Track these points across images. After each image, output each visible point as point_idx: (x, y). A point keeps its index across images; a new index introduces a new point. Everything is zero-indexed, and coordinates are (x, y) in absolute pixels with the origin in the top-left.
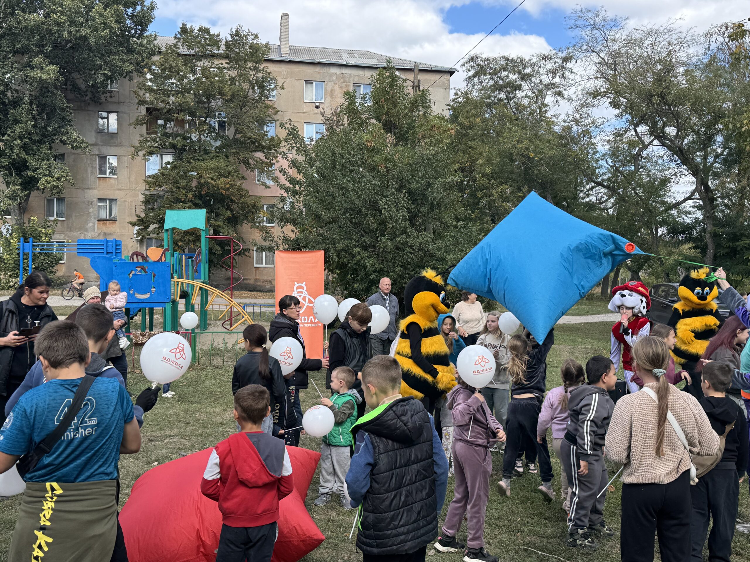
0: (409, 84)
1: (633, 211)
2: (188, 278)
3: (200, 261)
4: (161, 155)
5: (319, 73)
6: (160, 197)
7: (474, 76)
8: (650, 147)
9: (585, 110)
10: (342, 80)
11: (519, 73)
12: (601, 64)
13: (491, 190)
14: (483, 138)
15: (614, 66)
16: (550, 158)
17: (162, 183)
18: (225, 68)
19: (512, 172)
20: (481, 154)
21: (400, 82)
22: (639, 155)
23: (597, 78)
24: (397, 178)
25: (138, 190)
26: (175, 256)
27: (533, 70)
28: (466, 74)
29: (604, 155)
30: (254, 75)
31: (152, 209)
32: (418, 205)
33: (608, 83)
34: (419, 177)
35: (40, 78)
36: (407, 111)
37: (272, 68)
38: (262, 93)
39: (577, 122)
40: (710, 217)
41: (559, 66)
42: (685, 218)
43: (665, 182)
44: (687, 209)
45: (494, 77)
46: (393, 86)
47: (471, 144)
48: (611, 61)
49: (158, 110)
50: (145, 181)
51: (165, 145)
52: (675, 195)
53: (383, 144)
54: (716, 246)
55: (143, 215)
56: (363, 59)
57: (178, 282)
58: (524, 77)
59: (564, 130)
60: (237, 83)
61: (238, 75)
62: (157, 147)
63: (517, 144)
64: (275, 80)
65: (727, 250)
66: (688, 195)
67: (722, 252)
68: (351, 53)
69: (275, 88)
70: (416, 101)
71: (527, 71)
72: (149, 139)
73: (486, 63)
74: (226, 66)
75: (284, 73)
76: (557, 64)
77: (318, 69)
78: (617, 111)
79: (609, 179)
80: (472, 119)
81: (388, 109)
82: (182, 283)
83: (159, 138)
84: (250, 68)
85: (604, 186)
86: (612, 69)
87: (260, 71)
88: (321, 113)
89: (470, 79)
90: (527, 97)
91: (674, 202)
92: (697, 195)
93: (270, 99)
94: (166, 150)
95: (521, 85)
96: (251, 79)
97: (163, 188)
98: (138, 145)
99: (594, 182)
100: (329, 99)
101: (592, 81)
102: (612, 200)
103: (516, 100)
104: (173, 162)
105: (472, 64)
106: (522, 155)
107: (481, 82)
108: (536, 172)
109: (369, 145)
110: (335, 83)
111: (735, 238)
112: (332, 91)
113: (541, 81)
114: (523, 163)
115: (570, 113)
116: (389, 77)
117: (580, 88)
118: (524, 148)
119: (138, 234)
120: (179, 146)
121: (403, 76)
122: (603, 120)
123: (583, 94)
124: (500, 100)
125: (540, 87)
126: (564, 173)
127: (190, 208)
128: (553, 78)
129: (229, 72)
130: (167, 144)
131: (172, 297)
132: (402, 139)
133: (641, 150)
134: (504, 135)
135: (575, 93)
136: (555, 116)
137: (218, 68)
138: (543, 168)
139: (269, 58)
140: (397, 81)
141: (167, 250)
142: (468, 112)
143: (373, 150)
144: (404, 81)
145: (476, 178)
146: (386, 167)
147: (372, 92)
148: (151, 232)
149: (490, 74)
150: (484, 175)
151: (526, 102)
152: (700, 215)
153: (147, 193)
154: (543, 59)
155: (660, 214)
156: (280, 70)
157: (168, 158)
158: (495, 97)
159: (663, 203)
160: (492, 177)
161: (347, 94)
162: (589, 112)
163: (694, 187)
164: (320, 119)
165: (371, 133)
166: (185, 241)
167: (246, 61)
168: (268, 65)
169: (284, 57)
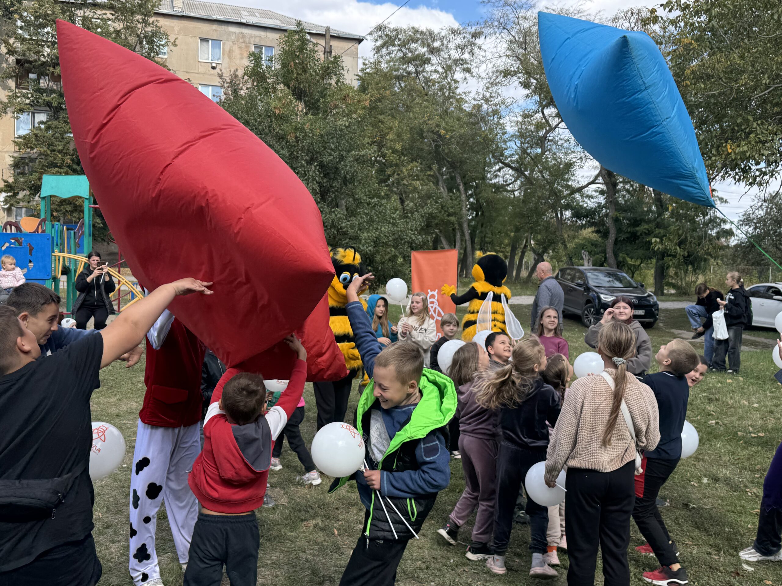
0: (320, 49)
1: (539, 194)
2: (70, 252)
3: (83, 233)
4: (33, 114)
5: (216, 30)
6: (32, 160)
7: (382, 46)
8: (557, 129)
9: (495, 88)
10: (241, 40)
11: (429, 46)
12: (511, 42)
13: (401, 168)
14: (394, 112)
15: (524, 44)
16: (461, 137)
17: (34, 144)
18: (109, 20)
19: (422, 150)
20: (391, 128)
21: (310, 46)
22: (545, 137)
23: (508, 56)
24: (308, 150)
25: (6, 152)
26: (56, 227)
27: (443, 44)
28: (374, 43)
29: (512, 136)
30: (143, 28)
31: (23, 174)
32: (330, 179)
33: (519, 62)
34: (332, 149)
36: (318, 78)
37: (163, 22)
38: (151, 49)
39: (487, 101)
40: (612, 201)
41: (469, 41)
42: (589, 202)
43: (569, 166)
44: (590, 193)
45: (403, 49)
46: (303, 49)
47: (381, 117)
48: (521, 40)
49: (30, 62)
50: (14, 142)
51: (38, 102)
52: (580, 179)
53: (293, 112)
54: (617, 231)
55: (11, 180)
56: (264, 19)
57: (59, 257)
58: (433, 51)
59: (474, 108)
60: (123, 36)
61: (124, 28)
62: (29, 104)
63: (428, 120)
64: (167, 35)
65: (627, 235)
66: (592, 179)
67: (622, 237)
68: (251, 12)
69: (167, 44)
70: (328, 68)
71: (437, 44)
72: (19, 95)
73: (394, 33)
74: (111, 17)
75: (176, 28)
76: (466, 40)
77: (215, 27)
78: (527, 92)
79: (517, 161)
80: (381, 92)
81: (298, 74)
82: (64, 258)
83: (31, 93)
84: (138, 21)
85: (512, 168)
86: (522, 48)
87: (149, 24)
88: (218, 74)
89: (378, 50)
90: (436, 71)
91: (578, 186)
92: (600, 180)
93: (160, 56)
94: (38, 108)
95: (430, 59)
96: (139, 33)
97: (35, 151)
98: (7, 101)
99: (502, 163)
100: (227, 59)
101: (504, 59)
102: (518, 182)
103: (425, 74)
104: (47, 121)
105: (380, 33)
106: (432, 132)
107: (389, 53)
108: (446, 151)
109: (277, 112)
110: (234, 43)
111: (636, 222)
112: (231, 51)
113: (449, 55)
114: (433, 141)
115: (480, 90)
116: (299, 40)
117: (490, 66)
118: (434, 125)
119: (6, 201)
120: (55, 104)
121: (314, 40)
122: (512, 100)
123: (493, 72)
124: (409, 73)
125: (449, 62)
126: (474, 152)
127: (67, 173)
128: (463, 53)
129: (114, 24)
130: (40, 101)
131: (53, 274)
132: (312, 108)
133: (547, 132)
134: (414, 110)
135: (485, 71)
136: (465, 93)
137: (102, 19)
138: (454, 147)
139: (161, 11)
140: (307, 45)
141: (44, 220)
142: (377, 84)
143: (281, 118)
144: (316, 45)
145: (386, 154)
146: (296, 137)
147: (280, 55)
148: (20, 200)
149: (399, 45)
150: (394, 151)
151: (435, 76)
152: (602, 200)
153: (16, 155)
154: (452, 33)
155: (565, 197)
156: (172, 24)
157: (41, 117)
158: (405, 70)
159: (568, 187)
160: (403, 154)
161: (252, 54)
162: (499, 91)
163: (597, 172)
164: (217, 81)
165: (280, 99)
166: (60, 211)
167: (133, 13)
168: (159, 19)
169: (177, 11)
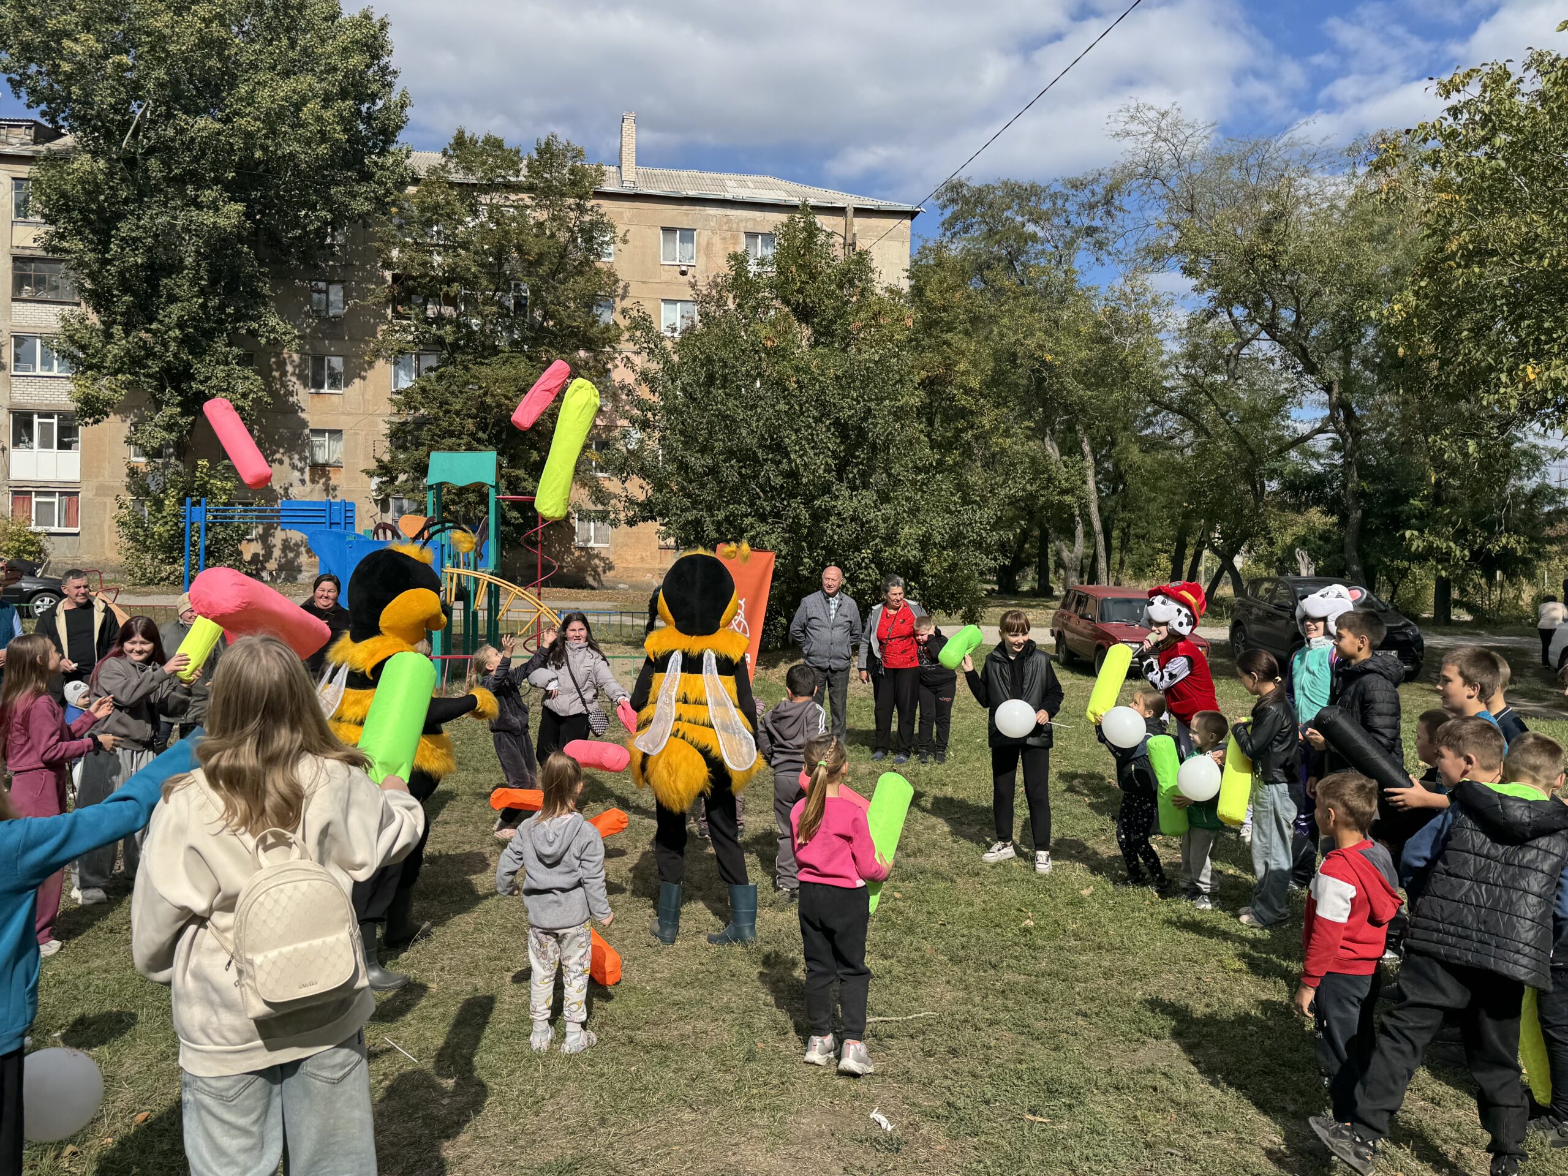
0: (837, 241)
2: (468, 567)
3: (487, 538)
4: (418, 356)
5: (687, 215)
6: (418, 426)
7: (955, 217)
8: (1254, 342)
10: (725, 227)
12: (1168, 199)
15: (1191, 205)
16: (1081, 362)
17: (420, 403)
18: (527, 207)
20: (962, 353)
21: (822, 237)
22: (1235, 355)
24: (817, 401)
25: (379, 415)
27: (1055, 206)
29: (1174, 357)
30: (577, 218)
31: (403, 448)
32: (850, 445)
34: (853, 399)
35: (214, 223)
36: (833, 287)
37: (607, 207)
38: (590, 250)
39: (1127, 300)
42: (1314, 464)
43: (1279, 403)
44: (1316, 448)
46: (810, 244)
47: (947, 336)
49: (414, 278)
50: (391, 400)
51: (424, 338)
52: (1297, 425)
53: (793, 342)
55: (386, 458)
56: (760, 192)
57: (452, 574)
60: (548, 232)
61: (549, 218)
62: (412, 342)
63: (1025, 338)
64: (613, 226)
66: (1317, 426)
69: (613, 241)
70: (849, 270)
72: (397, 328)
73: (976, 194)
74: (530, 202)
75: (626, 215)
77: (685, 208)
78: (1194, 282)
79: (1181, 398)
80: (947, 295)
81: (802, 282)
82: (459, 575)
83: (415, 326)
84: (569, 207)
86: (1187, 210)
87: (587, 211)
88: (690, 283)
89: (947, 223)
91: (1295, 436)
92: (1332, 426)
93: (603, 259)
94: (425, 347)
95: (1034, 234)
96: (571, 225)
97: (421, 412)
98: (380, 338)
99: (1158, 403)
100: (703, 259)
102: (1189, 433)
104: (439, 367)
105: (951, 195)
106: (1031, 356)
107: (967, 229)
108: (1056, 386)
109: (769, 344)
110: (714, 232)
112: (709, 245)
113: (1069, 223)
114: (1033, 371)
116: (804, 229)
118: (1035, 345)
119: (379, 490)
120: (449, 341)
121: (828, 222)
124: (999, 259)
129: (534, 214)
130: (428, 336)
132: (825, 335)
133: (1240, 346)
136: (1090, 289)
137: (515, 207)
138: (1069, 379)
139: (603, 190)
140: (817, 235)
141: (432, 519)
142: (940, 282)
143: (775, 353)
144: (829, 234)
145: (954, 395)
146: (798, 382)
147: (776, 255)
148: (400, 487)
149: (981, 214)
150: (968, 391)
152: (1336, 459)
153: (396, 419)
154: (1072, 186)
156: (621, 209)
157: (430, 361)
158: (990, 254)
159: (1279, 439)
160: (981, 394)
161: (734, 257)
162: (1148, 283)
163: (1327, 412)
164: (689, 294)
165: (773, 324)
167: (563, 195)
168: (601, 202)
169: (627, 188)
